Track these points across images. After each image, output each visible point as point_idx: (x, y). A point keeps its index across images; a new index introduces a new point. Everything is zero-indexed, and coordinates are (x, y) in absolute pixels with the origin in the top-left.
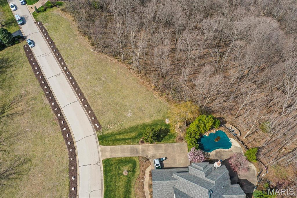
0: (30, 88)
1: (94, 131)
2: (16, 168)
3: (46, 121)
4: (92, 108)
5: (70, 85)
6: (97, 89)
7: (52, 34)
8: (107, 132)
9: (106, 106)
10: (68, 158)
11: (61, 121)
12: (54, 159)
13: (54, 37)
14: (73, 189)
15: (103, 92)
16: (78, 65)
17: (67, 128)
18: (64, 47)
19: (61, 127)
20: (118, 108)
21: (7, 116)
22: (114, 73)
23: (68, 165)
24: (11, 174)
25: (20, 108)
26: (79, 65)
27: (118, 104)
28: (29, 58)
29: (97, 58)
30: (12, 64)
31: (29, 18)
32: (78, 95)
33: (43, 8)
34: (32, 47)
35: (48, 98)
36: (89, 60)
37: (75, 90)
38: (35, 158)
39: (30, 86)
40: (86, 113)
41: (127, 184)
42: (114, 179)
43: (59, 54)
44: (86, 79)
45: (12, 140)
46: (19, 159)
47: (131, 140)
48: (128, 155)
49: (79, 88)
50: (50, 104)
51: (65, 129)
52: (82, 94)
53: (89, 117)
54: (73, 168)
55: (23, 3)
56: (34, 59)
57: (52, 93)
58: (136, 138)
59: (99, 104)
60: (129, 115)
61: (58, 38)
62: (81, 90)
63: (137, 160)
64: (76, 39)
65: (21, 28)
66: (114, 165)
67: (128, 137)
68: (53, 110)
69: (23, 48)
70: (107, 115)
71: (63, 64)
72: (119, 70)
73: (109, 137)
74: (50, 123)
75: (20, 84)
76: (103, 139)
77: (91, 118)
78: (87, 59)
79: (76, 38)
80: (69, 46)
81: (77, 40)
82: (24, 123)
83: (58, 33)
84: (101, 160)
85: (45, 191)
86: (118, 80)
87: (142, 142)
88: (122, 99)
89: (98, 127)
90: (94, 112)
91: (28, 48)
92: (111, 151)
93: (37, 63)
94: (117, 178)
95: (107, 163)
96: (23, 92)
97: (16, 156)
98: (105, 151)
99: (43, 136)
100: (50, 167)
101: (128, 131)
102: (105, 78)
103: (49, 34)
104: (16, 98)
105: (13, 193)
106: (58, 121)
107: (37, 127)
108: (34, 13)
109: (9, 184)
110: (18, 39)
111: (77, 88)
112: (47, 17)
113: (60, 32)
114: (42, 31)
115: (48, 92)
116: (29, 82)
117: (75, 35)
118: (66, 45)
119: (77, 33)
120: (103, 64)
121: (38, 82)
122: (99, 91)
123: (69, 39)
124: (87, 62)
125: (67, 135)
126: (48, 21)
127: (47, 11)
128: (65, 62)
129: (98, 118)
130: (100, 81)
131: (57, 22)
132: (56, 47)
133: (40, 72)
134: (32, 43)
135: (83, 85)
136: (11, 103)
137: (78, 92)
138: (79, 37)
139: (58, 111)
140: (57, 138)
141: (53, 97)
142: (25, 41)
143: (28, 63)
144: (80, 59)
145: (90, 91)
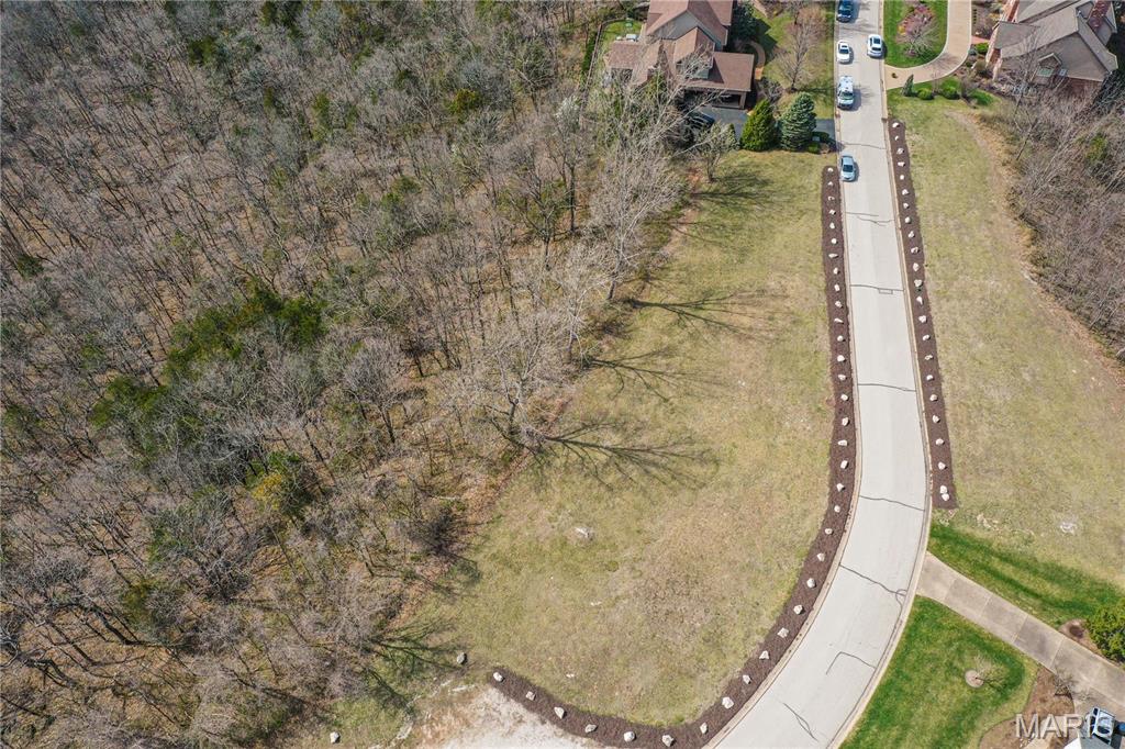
0: (795, 283)
1: (927, 503)
2: (674, 458)
3: (802, 392)
4: (952, 437)
5: (910, 335)
6: (993, 393)
7: (921, 174)
8: (969, 530)
9: (999, 457)
10: (820, 525)
11: (843, 418)
12: (779, 499)
13: (924, 183)
14: (798, 609)
15: (1009, 412)
16: (964, 295)
17: (852, 444)
18: (941, 223)
19: (836, 431)
20: (1038, 486)
21: (705, 320)
22: (1072, 377)
23: (811, 540)
24: (655, 464)
25: (746, 321)
26: (967, 298)
27: (1042, 474)
28: (825, 205)
29: (1035, 307)
31: (872, 99)
32: (923, 379)
33: (926, 90)
34: (847, 180)
35: (833, 335)
36: (1002, 299)
37: (921, 359)
38: (731, 463)
39: (797, 278)
40: (923, 438)
41: (964, 714)
42: (928, 669)
43: (918, 240)
44: (970, 346)
45: (696, 387)
46: (691, 442)
47: (1038, 602)
48: (1005, 634)
49: (935, 359)
50: (830, 354)
51: (843, 443)
52: (937, 380)
53: (930, 456)
54: (820, 557)
55: (878, 53)
56: (838, 214)
57: (849, 329)
58: (1056, 604)
59: (978, 437)
60: (1068, 527)
61: (934, 192)
62: (938, 367)
63: (1031, 671)
64: (991, 219)
65: (838, 116)
66: (946, 633)
67: (1031, 587)
68: (834, 374)
69: (821, 170)
70: (993, 484)
71: (916, 269)
72: (1093, 378)
73: (968, 546)
74: (811, 402)
75: (773, 260)
76: (946, 542)
77: (935, 463)
78: (999, 292)
79: (993, 217)
80: (958, 227)
81: (991, 223)
82: (741, 361)
83: (941, 179)
84: (914, 592)
85: (723, 562)
86: (1076, 407)
87: (1075, 633)
88: (1064, 468)
89: (946, 497)
90: (952, 449)
91: (836, 175)
92: (956, 588)
93: (841, 228)
94: (941, 673)
95: (927, 614)
96: (772, 284)
97: (686, 429)
98: (936, 578)
99: (775, 424)
100: (759, 512)
101: (1041, 570)
102: (1034, 376)
103: (911, 169)
104: (748, 288)
105: (641, 511)
106: (833, 411)
107: (773, 393)
108: (891, 94)
109: (643, 484)
110: (820, 141)
111: (928, 357)
112: (928, 118)
113: (947, 177)
114: (894, 149)
115: (840, 321)
116: (800, 267)
117: (990, 207)
118: (951, 223)
119: (1000, 203)
120: (1044, 332)
121: (823, 279)
122: (998, 401)
123: (969, 209)
124: (997, 301)
125: (843, 464)
126: (926, 132)
127: (936, 103)
128: (926, 268)
129: (956, 475)
130: (1012, 374)
131: (953, 147)
132: (915, 212)
133: (841, 257)
134: (854, 169)
135: (952, 356)
136: (728, 295)
137: (929, 369)
138: (1001, 217)
139: (846, 386)
140: (811, 453)
141: (846, 341)
142: (834, 153)
143: (819, 217)
144: (976, 282)
145: (967, 387)
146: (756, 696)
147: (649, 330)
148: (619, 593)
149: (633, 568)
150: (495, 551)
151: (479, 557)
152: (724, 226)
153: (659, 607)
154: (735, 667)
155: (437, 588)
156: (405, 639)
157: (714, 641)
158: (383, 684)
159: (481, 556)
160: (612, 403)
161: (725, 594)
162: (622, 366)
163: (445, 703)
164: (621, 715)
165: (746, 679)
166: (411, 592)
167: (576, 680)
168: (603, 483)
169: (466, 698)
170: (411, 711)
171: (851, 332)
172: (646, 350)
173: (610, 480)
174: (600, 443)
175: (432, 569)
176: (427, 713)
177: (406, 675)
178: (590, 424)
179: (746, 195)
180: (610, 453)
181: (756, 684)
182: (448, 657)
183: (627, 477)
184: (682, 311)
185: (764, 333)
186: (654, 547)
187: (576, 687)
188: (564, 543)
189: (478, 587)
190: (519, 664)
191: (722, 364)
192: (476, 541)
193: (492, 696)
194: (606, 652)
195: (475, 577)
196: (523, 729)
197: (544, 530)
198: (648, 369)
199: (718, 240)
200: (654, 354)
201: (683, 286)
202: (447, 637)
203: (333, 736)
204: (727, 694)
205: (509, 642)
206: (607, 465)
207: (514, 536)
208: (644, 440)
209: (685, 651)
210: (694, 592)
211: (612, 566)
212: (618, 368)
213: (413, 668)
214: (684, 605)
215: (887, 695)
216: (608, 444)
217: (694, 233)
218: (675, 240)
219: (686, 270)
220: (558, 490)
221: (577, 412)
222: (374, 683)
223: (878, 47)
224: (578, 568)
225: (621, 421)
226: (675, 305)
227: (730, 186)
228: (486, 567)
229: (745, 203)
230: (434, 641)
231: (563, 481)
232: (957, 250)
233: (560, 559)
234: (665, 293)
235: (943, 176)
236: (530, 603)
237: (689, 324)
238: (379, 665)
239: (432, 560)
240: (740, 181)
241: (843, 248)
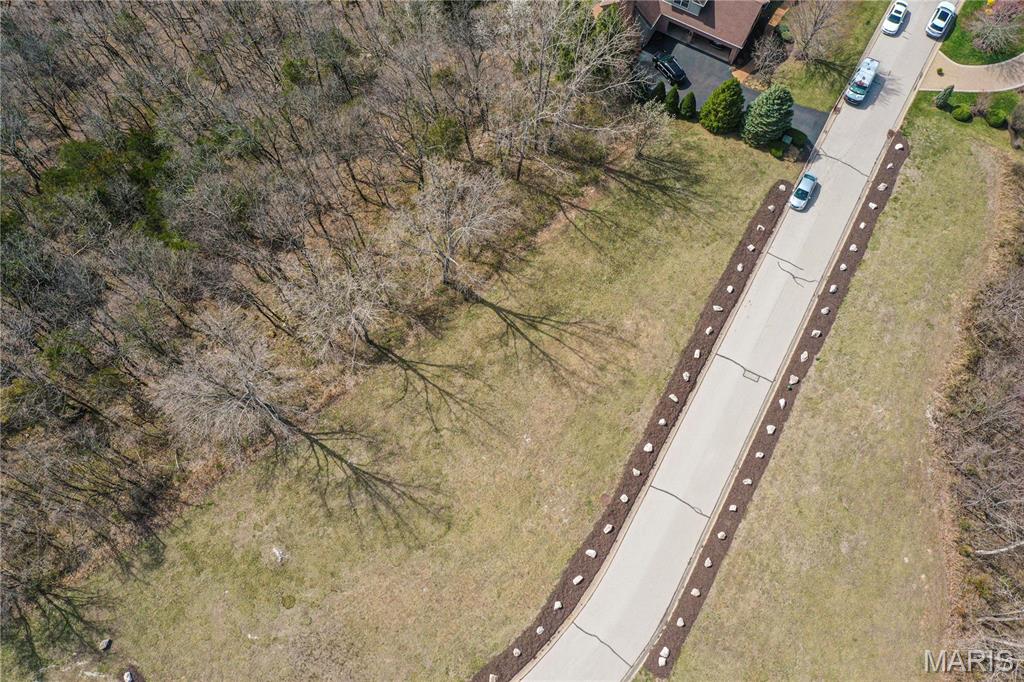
0: (653, 331)
1: (639, 659)
2: (410, 503)
3: (584, 474)
4: (713, 591)
5: (746, 444)
6: (791, 556)
7: (890, 224)
9: (750, 637)
10: (513, 640)
11: (609, 522)
12: (488, 595)
13: (884, 240)
15: (795, 586)
16: (836, 416)
17: (600, 559)
18: (870, 305)
19: (592, 536)
21: (532, 343)
22: (898, 567)
23: (494, 654)
24: (387, 503)
25: (573, 361)
26: (839, 420)
28: (749, 234)
29: (912, 459)
30: (697, 206)
31: (893, 99)
32: (726, 506)
33: (968, 106)
34: (794, 208)
35: (658, 414)
36: (879, 437)
37: (738, 480)
38: (463, 532)
39: (660, 325)
40: (683, 579)
43: (830, 318)
45: (476, 427)
46: (437, 490)
49: (753, 486)
50: (641, 437)
51: (591, 553)
53: (676, 604)
55: (937, 33)
56: (758, 252)
57: (681, 411)
59: (741, 604)
61: (888, 259)
62: (750, 499)
64: (934, 321)
65: (837, 110)
68: (630, 464)
69: (771, 184)
70: (721, 666)
71: (802, 360)
72: (923, 576)
74: (585, 491)
75: (646, 291)
77: (676, 616)
78: (880, 425)
79: (939, 318)
80: (887, 319)
81: (931, 326)
82: (541, 411)
83: (908, 242)
85: (394, 643)
86: (878, 607)
89: (662, 662)
90: (704, 607)
91: (786, 196)
93: (748, 277)
96: (628, 323)
97: (439, 472)
99: (534, 503)
100: (460, 600)
102: (854, 549)
103: (881, 217)
104: (599, 318)
105: (347, 550)
106: (603, 510)
107: (550, 463)
108: (923, 96)
109: (364, 521)
110: (792, 143)
111: (748, 481)
112: (946, 148)
113: (917, 243)
114: (877, 182)
115: (676, 399)
116: (672, 311)
117: (945, 302)
118: (883, 310)
119: (961, 301)
120: (903, 496)
121: (688, 336)
122: (790, 568)
123: (916, 297)
124: (870, 437)
125: (577, 579)
126: (930, 169)
127: (969, 129)
128: (815, 362)
129: (689, 639)
130: (829, 539)
131: (951, 201)
132: (849, 281)
133: (726, 314)
134: (809, 197)
135: (774, 491)
136: (573, 320)
137: (740, 496)
138: (949, 321)
139: (634, 485)
140: (551, 552)
141: (669, 426)
142: (800, 165)
143: (733, 249)
144: (861, 403)
145: (767, 537)
147: (470, 330)
148: (281, 635)
149: (306, 613)
150: (188, 540)
151: (171, 542)
152: (618, 225)
153: (309, 666)
155: (119, 559)
156: (69, 601)
158: (29, 638)
159: (175, 540)
160: (382, 414)
162: (415, 371)
166: (96, 553)
168: (325, 504)
170: (41, 677)
171: (682, 415)
172: (451, 360)
173: (333, 504)
174: (347, 457)
175: (123, 535)
177: (53, 640)
178: (348, 430)
179: (664, 189)
180: (349, 472)
182: (95, 637)
183: (352, 507)
184: (514, 323)
185: (583, 385)
186: (340, 596)
188: (257, 558)
189: (156, 573)
190: (154, 671)
191: (517, 405)
192: (177, 522)
195: (158, 562)
197: (244, 537)
198: (440, 384)
199: (602, 243)
200: (456, 368)
201: (531, 291)
202: (104, 615)
205: (155, 645)
206: (339, 485)
207: (213, 531)
208: (391, 470)
210: (350, 664)
211: (288, 602)
212: (410, 372)
213: (60, 635)
216: (354, 460)
217: (580, 225)
218: (557, 226)
219: (546, 271)
220: (279, 495)
221: (343, 410)
222: (22, 634)
223: (941, 24)
224: (256, 590)
225: (380, 438)
226: (510, 312)
227: (655, 172)
228: (172, 554)
229: (659, 201)
230: (91, 614)
231: (289, 487)
232: (867, 350)
233: (244, 575)
234: (508, 293)
235: (913, 240)
236: (194, 611)
237: (511, 343)
238: (35, 617)
239: (129, 526)
240: (669, 169)
241: (736, 301)
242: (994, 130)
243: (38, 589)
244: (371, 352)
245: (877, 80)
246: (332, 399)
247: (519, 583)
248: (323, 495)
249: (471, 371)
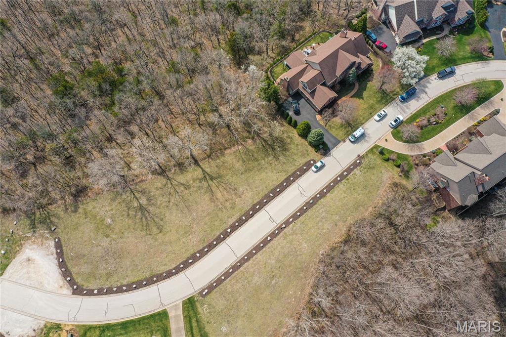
0: (248, 195)
1: (198, 290)
2: (152, 221)
3: (206, 231)
4: (228, 279)
5: (259, 240)
6: (256, 278)
8: (199, 306)
9: (233, 296)
10: (165, 271)
11: (207, 248)
12: (164, 256)
13: (336, 192)
14: (134, 286)
15: (253, 287)
16: (291, 242)
17: (200, 258)
18: (320, 212)
19: (201, 250)
20: (232, 313)
21: (209, 185)
22: (287, 294)
23: (158, 272)
24: (146, 218)
25: (219, 195)
26: (291, 244)
27: (238, 311)
28: (293, 174)
29: (308, 264)
30: (281, 159)
31: (366, 143)
32: (244, 257)
34: (313, 170)
35: (237, 221)
36: (301, 253)
37: (252, 250)
38: (164, 235)
39: (251, 193)
42: (146, 327)
43: (306, 211)
45: (182, 205)
46: (162, 220)
49: (255, 254)
50: (228, 226)
51: (198, 255)
52: (248, 260)
53: (216, 279)
54: (155, 279)
56: (293, 181)
59: (235, 286)
60: (224, 329)
61: (334, 199)
62: (252, 257)
64: (338, 224)
65: (344, 141)
66: (161, 323)
67: (195, 333)
68: (222, 233)
69: (309, 159)
70: (220, 301)
71: (290, 221)
72: (293, 299)
73: (193, 310)
74: (204, 236)
75: (251, 181)
76: (190, 304)
77: (215, 282)
78: (303, 250)
79: (340, 224)
80: (323, 218)
81: (336, 225)
82: (202, 207)
83: (344, 195)
84: (166, 307)
85: (132, 259)
86: (275, 302)
88: (246, 314)
89: (204, 293)
90: (224, 283)
91: (312, 165)
92: (177, 317)
93: (286, 188)
94: (148, 330)
95: (162, 316)
96: (241, 189)
97: (165, 214)
98: (176, 310)
99: (188, 234)
100: (155, 254)
101: (202, 332)
102: (276, 283)
103: (340, 184)
104: (233, 184)
105: (129, 228)
106: (207, 244)
107: (198, 224)
108: (376, 147)
109: (137, 221)
110: (323, 148)
111: (254, 252)
112: (374, 168)
113: (347, 197)
114: (344, 171)
115: (244, 219)
116: (257, 190)
117: (345, 219)
118: (324, 214)
119: (350, 221)
120: (300, 274)
121: (258, 200)
122: (254, 282)
123: (336, 214)
124: (298, 252)
125: (191, 261)
126: (365, 173)
127: (386, 164)
128: (293, 223)
129: (215, 290)
130: (270, 278)
131: (366, 186)
132: (318, 201)
133: (273, 197)
134: (319, 169)
135: (261, 257)
136: (224, 182)
137: (250, 255)
138: (343, 226)
139: (220, 240)
140: (187, 250)
141: (239, 226)
142: (322, 156)
143: (285, 177)
144: (301, 241)
145: (252, 270)
146: (104, 296)
147: (192, 174)
148: (102, 244)
149: (111, 241)
150: (86, 208)
151: (81, 207)
152: (253, 156)
153: (106, 256)
154: (107, 285)
155: (65, 206)
156: (48, 213)
157: (109, 275)
159: (82, 207)
160: (155, 191)
161: (123, 267)
163: (42, 236)
164: (72, 273)
165: (105, 290)
166: (60, 202)
167: (72, 256)
168: (128, 212)
169: (47, 239)
170: (34, 231)
171: (244, 224)
172: (182, 181)
173: (130, 213)
174: (139, 200)
175: (69, 199)
176: (37, 235)
177: (40, 222)
178: (143, 192)
179: (273, 149)
180: (139, 205)
181: (106, 293)
182: (52, 226)
183: (135, 216)
184: (206, 177)
185: (219, 204)
186: (122, 240)
187: (70, 258)
188: (103, 220)
189: (74, 214)
190: (64, 241)
191: (196, 202)
192: (85, 202)
193: (52, 243)
194: (84, 256)
195: (75, 211)
196: (51, 257)
197: (102, 213)
198: (176, 188)
199: (245, 160)
200: (183, 184)
201: (216, 168)
202: (56, 221)
203: (15, 223)
204: (98, 290)
205: (67, 234)
206: (134, 208)
207: (94, 208)
208: (151, 209)
209: (101, 272)
210: (117, 260)
211: (107, 236)
212: (169, 181)
213: (43, 222)
214: (111, 261)
215: (131, 323)
216: (141, 202)
217: (242, 151)
218: (233, 149)
219: (224, 163)
220: (116, 204)
221: (144, 185)
222: (33, 218)
223: (394, 123)
224: (100, 229)
225: (151, 198)
226: (206, 172)
227: (274, 142)
228: (80, 210)
229: (270, 152)
230: (53, 219)
231: (120, 203)
232: (311, 225)
233: (98, 224)
234: (209, 167)
235: (346, 195)
236: (81, 229)
237: (203, 182)
238: (38, 214)
239: (71, 198)
240: (279, 142)
241: (279, 195)
242: (395, 167)
243: (41, 207)
244: (159, 171)
245: (363, 135)
246: (142, 181)
247: (174, 255)
248: (129, 209)
249: (187, 187)
